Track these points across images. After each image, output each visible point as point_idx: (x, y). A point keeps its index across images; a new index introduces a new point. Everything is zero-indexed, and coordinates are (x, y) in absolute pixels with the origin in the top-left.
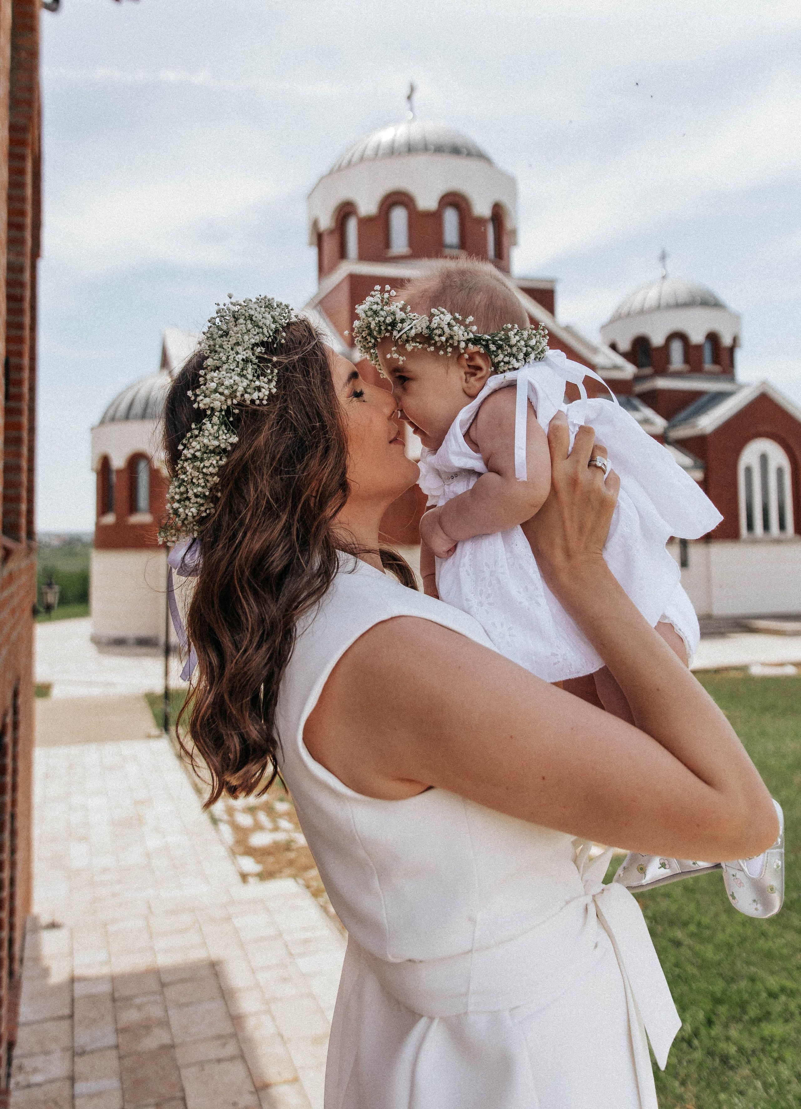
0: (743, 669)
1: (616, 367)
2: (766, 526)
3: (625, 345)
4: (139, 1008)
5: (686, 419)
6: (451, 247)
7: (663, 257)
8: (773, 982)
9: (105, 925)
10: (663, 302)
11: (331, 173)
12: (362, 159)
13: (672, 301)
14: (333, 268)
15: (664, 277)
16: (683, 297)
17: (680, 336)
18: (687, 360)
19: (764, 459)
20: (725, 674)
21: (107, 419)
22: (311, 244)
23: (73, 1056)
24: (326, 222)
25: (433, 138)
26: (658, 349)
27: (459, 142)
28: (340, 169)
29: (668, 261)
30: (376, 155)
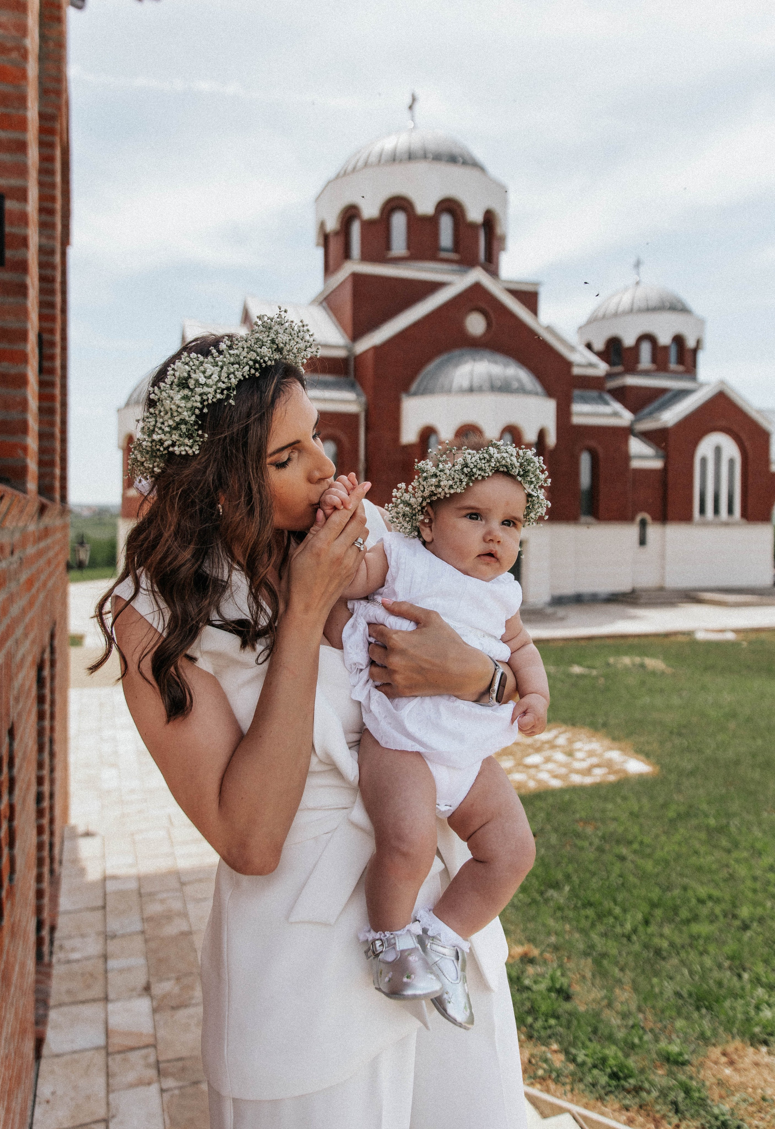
0: (689, 634)
1: (591, 365)
2: (716, 510)
3: (599, 345)
4: (162, 901)
5: (651, 413)
6: (446, 250)
7: (638, 264)
8: (703, 891)
9: (132, 835)
10: (636, 307)
11: (338, 177)
12: (366, 165)
13: (643, 305)
14: (338, 267)
15: (638, 283)
16: (653, 302)
17: (649, 338)
18: (654, 360)
19: (718, 451)
20: (672, 639)
21: (132, 402)
22: (318, 245)
23: (106, 940)
24: (332, 225)
25: (432, 147)
26: (630, 349)
27: (456, 151)
28: (345, 174)
29: (642, 268)
30: (380, 161)
